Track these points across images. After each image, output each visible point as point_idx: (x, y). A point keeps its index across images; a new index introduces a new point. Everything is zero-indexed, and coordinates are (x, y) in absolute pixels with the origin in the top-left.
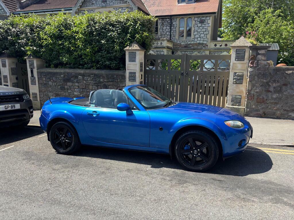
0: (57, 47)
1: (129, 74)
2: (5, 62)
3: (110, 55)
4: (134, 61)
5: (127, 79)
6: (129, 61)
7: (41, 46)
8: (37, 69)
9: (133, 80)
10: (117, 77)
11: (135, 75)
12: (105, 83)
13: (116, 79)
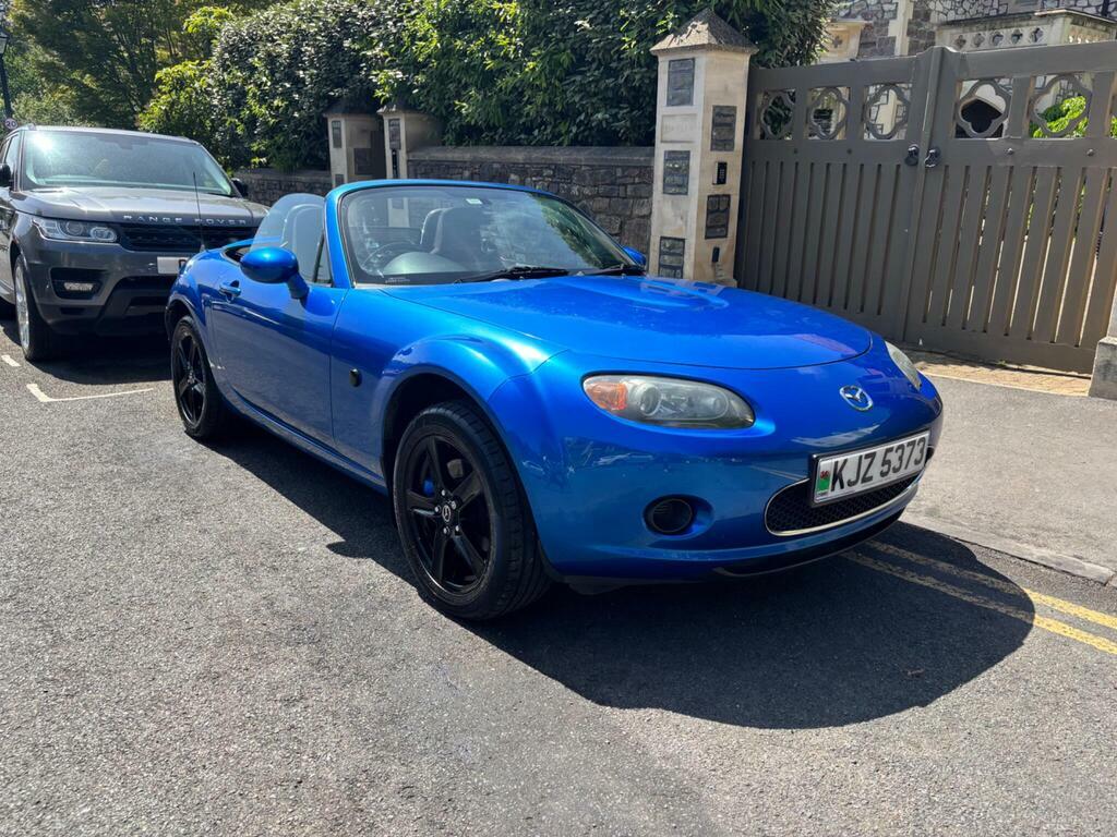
0: (455, 66)
1: (666, 161)
2: (339, 129)
3: (612, 80)
4: (687, 100)
5: (658, 185)
6: (670, 103)
7: (414, 66)
8: (408, 152)
9: (679, 186)
10: (627, 176)
11: (688, 166)
12: (585, 202)
13: (624, 185)
